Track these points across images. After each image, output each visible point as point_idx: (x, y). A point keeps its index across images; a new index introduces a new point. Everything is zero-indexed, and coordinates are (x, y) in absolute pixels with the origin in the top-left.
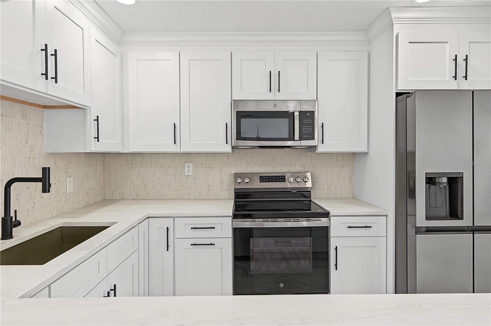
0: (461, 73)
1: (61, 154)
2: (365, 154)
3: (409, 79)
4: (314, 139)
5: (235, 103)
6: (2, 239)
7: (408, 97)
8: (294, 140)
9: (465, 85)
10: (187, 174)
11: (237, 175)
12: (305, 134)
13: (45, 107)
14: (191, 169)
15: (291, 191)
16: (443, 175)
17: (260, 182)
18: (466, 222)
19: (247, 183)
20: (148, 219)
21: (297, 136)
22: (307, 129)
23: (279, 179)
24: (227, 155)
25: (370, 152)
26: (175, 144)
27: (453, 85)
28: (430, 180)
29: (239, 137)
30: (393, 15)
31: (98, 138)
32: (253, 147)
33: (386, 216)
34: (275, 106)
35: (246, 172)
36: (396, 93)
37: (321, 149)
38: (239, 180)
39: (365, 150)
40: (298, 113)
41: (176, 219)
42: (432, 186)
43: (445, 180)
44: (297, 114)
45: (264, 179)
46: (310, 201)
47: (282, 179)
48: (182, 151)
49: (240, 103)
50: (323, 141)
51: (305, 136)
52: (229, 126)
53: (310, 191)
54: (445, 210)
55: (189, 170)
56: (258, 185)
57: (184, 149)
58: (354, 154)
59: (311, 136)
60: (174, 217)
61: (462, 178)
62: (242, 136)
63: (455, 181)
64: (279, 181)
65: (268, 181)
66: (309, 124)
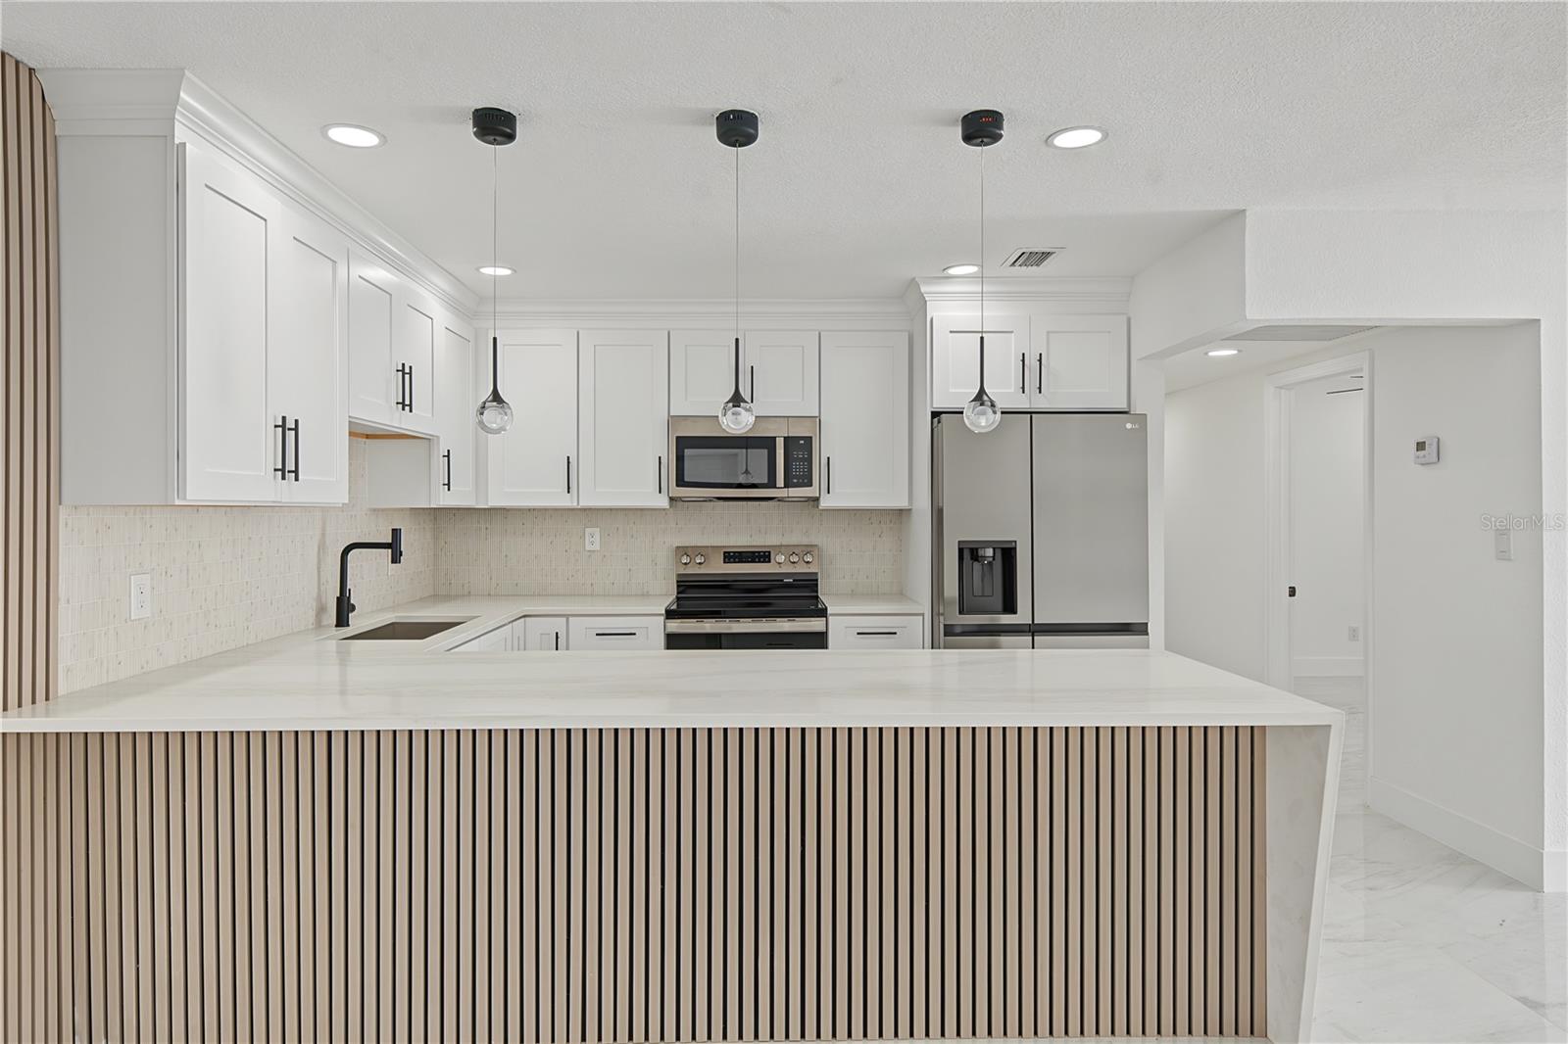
0: (1032, 381)
1: (383, 510)
2: (907, 512)
3: (951, 390)
4: (811, 485)
5: (673, 420)
6: (337, 626)
7: (942, 419)
8: (775, 487)
9: (1039, 402)
10: (588, 547)
11: (682, 550)
12: (796, 477)
13: (368, 436)
14: (597, 537)
15: (782, 581)
16: (987, 544)
17: (725, 562)
18: (1021, 617)
19: (700, 563)
20: (523, 619)
21: (780, 480)
22: (800, 468)
23: (760, 557)
24: (664, 513)
25: (914, 508)
26: (569, 492)
27: (1020, 402)
28: (971, 553)
29: (681, 482)
30: (923, 289)
31: (449, 484)
32: (710, 500)
33: (922, 615)
35: (699, 545)
36: (932, 412)
37: (824, 503)
38: (685, 560)
39: (906, 504)
40: (782, 440)
41: (571, 620)
42: (977, 564)
43: (989, 552)
44: (780, 442)
45: (731, 557)
46: (817, 597)
47: (763, 557)
48: (581, 504)
49: (683, 421)
50: (828, 489)
51: (795, 481)
52: (664, 461)
53: (816, 580)
54: (1000, 598)
55: (593, 539)
56: (719, 568)
57: (586, 502)
58: (900, 512)
59: (808, 482)
60: (567, 616)
61: (1015, 548)
62: (686, 479)
63: (1008, 554)
64: (759, 562)
65: (738, 562)
66: (803, 460)
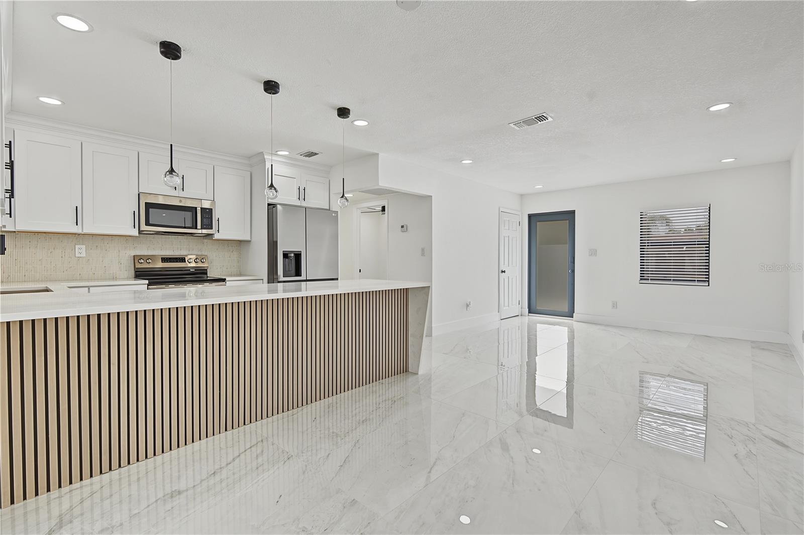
0: (302, 197)
2: (248, 242)
4: (212, 229)
5: (141, 195)
7: (274, 207)
8: (196, 229)
9: (304, 204)
10: (77, 255)
12: (205, 225)
14: (84, 250)
15: (190, 270)
16: (292, 252)
17: (163, 262)
18: (303, 277)
19: (149, 263)
21: (199, 226)
22: (207, 222)
23: (180, 260)
24: (133, 238)
25: (253, 240)
26: (75, 225)
27: (298, 203)
28: (286, 255)
29: (148, 223)
30: (265, 157)
33: (262, 280)
34: (181, 201)
36: (268, 204)
37: (217, 236)
38: (141, 261)
39: (249, 239)
40: (200, 208)
41: (91, 288)
42: (287, 259)
43: (292, 255)
44: (199, 210)
45: (164, 260)
47: (182, 260)
48: (83, 232)
49: (149, 196)
50: (218, 231)
51: (205, 227)
52: (137, 213)
53: (206, 270)
54: (293, 271)
56: (160, 265)
57: (86, 231)
58: (240, 241)
59: (210, 227)
60: (89, 287)
61: (301, 254)
62: (150, 223)
63: (298, 256)
64: (180, 262)
65: (170, 262)
66: (208, 218)
